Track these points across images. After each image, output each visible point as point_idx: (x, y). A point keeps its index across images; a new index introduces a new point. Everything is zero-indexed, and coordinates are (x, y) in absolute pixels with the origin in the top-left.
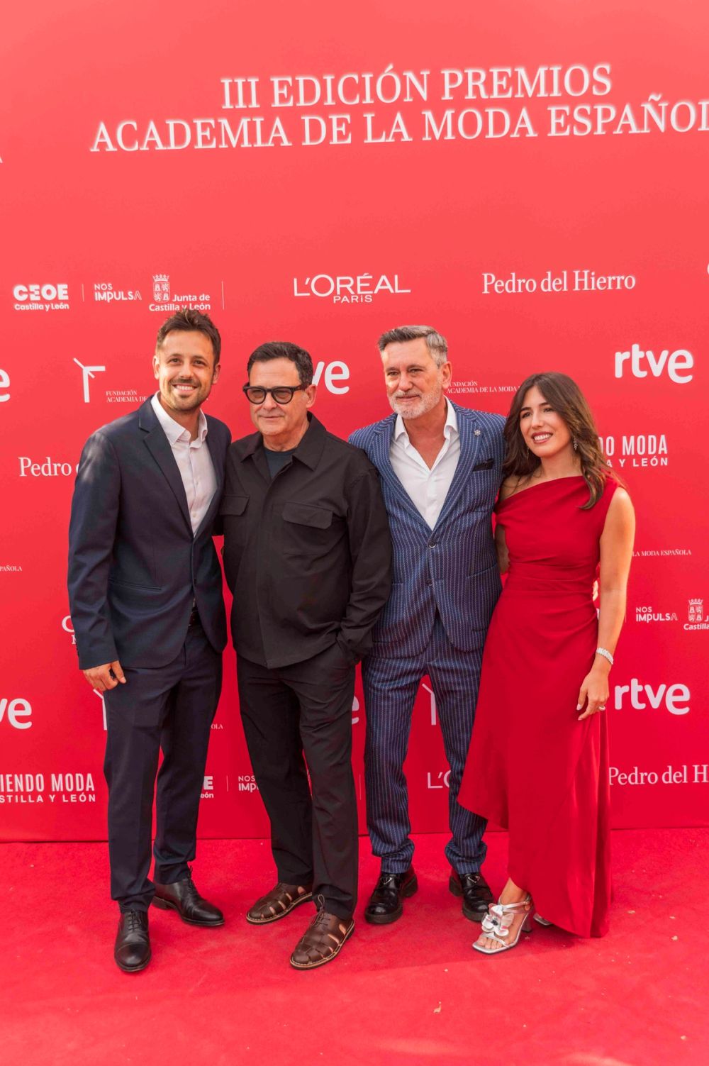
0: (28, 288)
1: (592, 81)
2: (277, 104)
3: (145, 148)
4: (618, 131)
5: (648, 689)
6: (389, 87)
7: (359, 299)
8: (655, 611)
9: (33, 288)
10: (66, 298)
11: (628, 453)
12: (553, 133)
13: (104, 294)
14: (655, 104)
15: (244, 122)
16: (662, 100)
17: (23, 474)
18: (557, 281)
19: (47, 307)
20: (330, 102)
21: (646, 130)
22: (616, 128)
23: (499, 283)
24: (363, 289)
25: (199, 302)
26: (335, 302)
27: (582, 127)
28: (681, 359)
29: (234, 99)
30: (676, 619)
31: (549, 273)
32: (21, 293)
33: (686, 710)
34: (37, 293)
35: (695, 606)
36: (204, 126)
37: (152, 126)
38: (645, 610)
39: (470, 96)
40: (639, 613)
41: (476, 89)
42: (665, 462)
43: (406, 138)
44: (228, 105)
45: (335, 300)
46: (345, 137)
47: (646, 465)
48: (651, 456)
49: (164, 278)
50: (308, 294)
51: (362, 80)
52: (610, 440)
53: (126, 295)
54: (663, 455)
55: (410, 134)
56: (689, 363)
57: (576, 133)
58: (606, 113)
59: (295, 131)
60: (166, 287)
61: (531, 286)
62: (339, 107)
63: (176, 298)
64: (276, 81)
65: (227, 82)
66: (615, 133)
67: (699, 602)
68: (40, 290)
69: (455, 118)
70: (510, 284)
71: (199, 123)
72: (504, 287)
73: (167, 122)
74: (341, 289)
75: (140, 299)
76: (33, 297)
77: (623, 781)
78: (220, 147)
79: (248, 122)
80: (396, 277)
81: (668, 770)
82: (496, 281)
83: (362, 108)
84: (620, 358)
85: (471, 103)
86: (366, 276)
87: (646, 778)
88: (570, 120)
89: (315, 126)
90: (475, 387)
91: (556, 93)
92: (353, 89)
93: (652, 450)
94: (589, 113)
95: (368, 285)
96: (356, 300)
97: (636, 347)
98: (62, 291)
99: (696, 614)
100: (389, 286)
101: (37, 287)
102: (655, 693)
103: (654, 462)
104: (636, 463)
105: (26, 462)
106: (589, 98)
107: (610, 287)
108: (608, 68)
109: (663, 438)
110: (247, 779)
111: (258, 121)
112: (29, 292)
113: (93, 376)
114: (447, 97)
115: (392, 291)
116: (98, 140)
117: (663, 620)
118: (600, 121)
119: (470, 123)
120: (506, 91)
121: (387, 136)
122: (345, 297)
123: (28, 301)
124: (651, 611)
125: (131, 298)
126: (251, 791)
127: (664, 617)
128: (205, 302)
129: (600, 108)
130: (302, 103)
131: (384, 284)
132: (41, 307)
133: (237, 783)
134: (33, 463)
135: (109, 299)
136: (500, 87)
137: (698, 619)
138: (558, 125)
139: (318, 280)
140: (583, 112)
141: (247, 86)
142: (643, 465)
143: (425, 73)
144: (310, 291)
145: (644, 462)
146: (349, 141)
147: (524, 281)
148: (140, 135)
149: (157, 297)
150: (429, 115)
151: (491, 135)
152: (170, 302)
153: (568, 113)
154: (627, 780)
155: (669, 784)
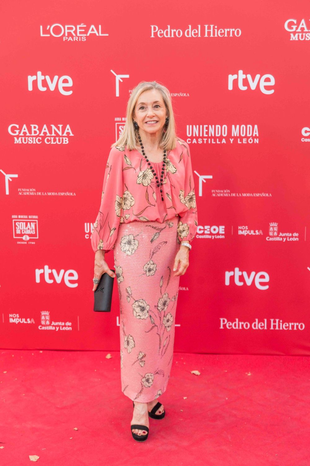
5: (245, 274)
7: (78, 39)
8: (250, 229)
11: (235, 135)
18: (195, 31)
23: (161, 31)
24: (81, 33)
26: (64, 40)
28: (268, 80)
30: (262, 234)
31: (190, 26)
33: (266, 287)
35: (273, 227)
38: (243, 228)
40: (240, 229)
42: (257, 141)
47: (246, 143)
48: (249, 137)
50: (49, 35)
52: (225, 127)
54: (256, 137)
56: (272, 83)
61: (179, 33)
67: (275, 224)
70: (167, 32)
72: (163, 34)
74: (68, 33)
77: (229, 326)
80: (100, 26)
81: (255, 321)
82: (159, 30)
84: (231, 78)
87: (242, 325)
93: (249, 134)
95: (83, 30)
96: (77, 39)
97: (240, 72)
99: (274, 231)
100: (96, 32)
102: (249, 276)
103: (251, 141)
104: (240, 141)
109: (256, 126)
110: (14, 316)
115: (97, 35)
117: (254, 234)
122: (70, 37)
124: (247, 229)
126: (17, 323)
127: (255, 232)
131: (93, 30)
133: (8, 318)
137: (275, 235)
142: (244, 142)
145: (244, 141)
147: (175, 30)
154: (232, 326)
155: (256, 330)
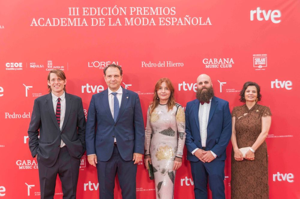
0: (10, 63)
1: (171, 11)
2: (84, 14)
3: (46, 25)
4: (178, 25)
6: (115, 11)
9: (12, 64)
10: (22, 66)
12: (160, 24)
13: (33, 66)
14: (187, 18)
15: (75, 19)
16: (189, 17)
17: (6, 118)
18: (162, 64)
19: (16, 69)
20: (99, 14)
21: (185, 25)
22: (177, 24)
23: (146, 64)
25: (61, 68)
27: (168, 23)
29: (72, 13)
32: (8, 65)
34: (13, 65)
36: (63, 20)
37: (48, 20)
39: (138, 14)
41: (139, 12)
43: (120, 25)
44: (70, 14)
45: (100, 68)
46: (103, 24)
49: (51, 61)
51: (108, 9)
53: (39, 66)
55: (121, 24)
57: (167, 25)
58: (174, 20)
59: (89, 22)
60: (51, 64)
61: (155, 66)
62: (101, 16)
63: (54, 67)
64: (84, 8)
65: (70, 8)
66: (177, 25)
68: (14, 64)
69: (134, 20)
71: (62, 19)
72: (147, 66)
73: (53, 19)
75: (44, 67)
76: (12, 66)
78: (68, 26)
79: (76, 19)
83: (108, 17)
85: (138, 16)
86: (109, 62)
88: (165, 21)
89: (95, 21)
90: (140, 93)
91: (161, 14)
92: (105, 11)
94: (170, 19)
97: (184, 82)
98: (20, 65)
101: (13, 63)
105: (7, 114)
106: (170, 16)
107: (177, 66)
108: (175, 8)
111: (79, 19)
112: (11, 65)
113: (29, 89)
114: (131, 14)
116: (33, 23)
118: (173, 22)
119: (138, 22)
120: (147, 13)
121: (115, 24)
122: (103, 68)
123: (10, 67)
125: (41, 67)
128: (63, 68)
129: (173, 18)
130: (91, 14)
132: (14, 69)
134: (9, 114)
135: (34, 67)
136: (146, 12)
138: (162, 22)
139: (95, 63)
140: (168, 19)
141: (76, 10)
143: (125, 8)
144: (93, 66)
146: (104, 25)
148: (45, 22)
149: (48, 67)
150: (126, 19)
151: (143, 24)
152: (52, 68)
153: (164, 19)
